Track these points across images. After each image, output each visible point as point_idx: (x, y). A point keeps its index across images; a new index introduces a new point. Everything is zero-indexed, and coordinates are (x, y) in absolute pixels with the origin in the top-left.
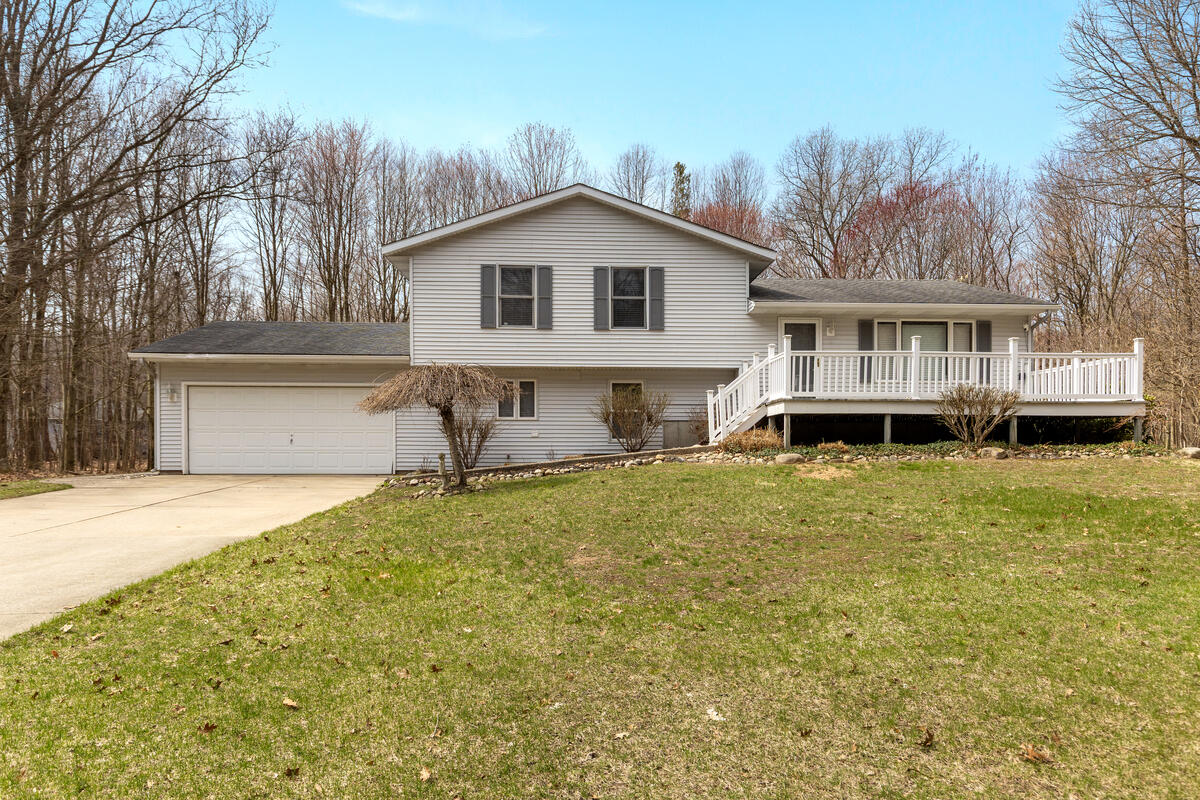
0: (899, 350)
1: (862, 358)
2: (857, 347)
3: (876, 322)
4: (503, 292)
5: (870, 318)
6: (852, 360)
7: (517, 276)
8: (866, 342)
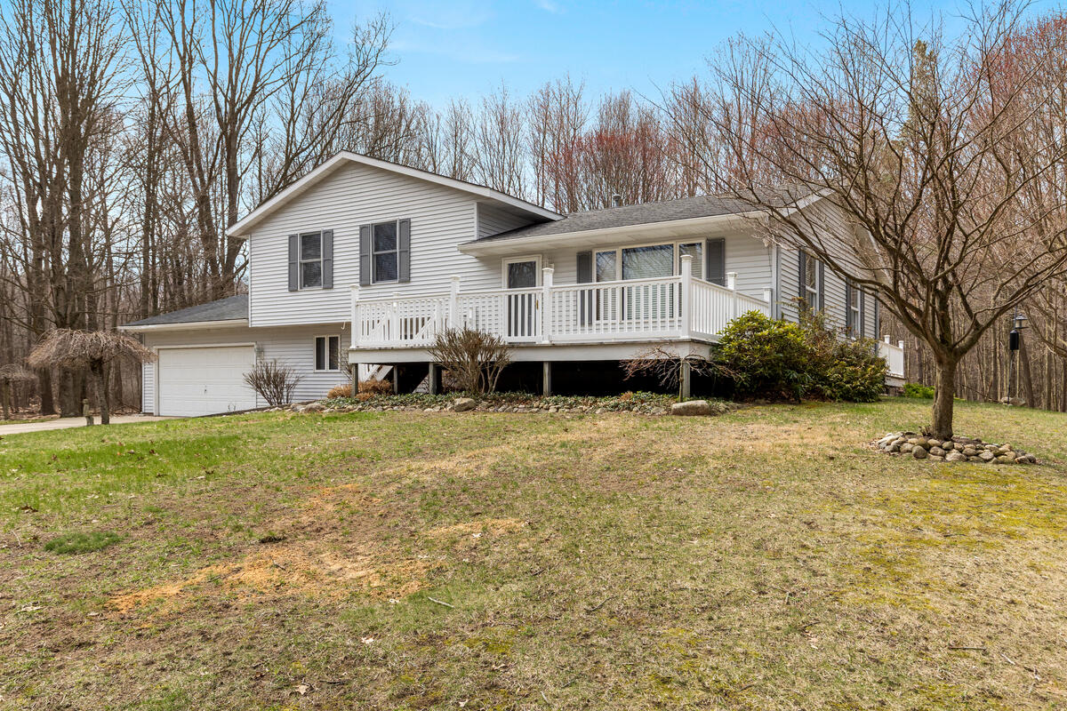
0: (619, 280)
1: (583, 292)
2: (575, 279)
3: (595, 252)
4: (304, 257)
5: (587, 249)
6: (571, 294)
7: (310, 243)
8: (584, 273)
